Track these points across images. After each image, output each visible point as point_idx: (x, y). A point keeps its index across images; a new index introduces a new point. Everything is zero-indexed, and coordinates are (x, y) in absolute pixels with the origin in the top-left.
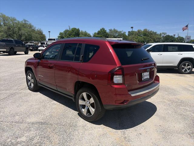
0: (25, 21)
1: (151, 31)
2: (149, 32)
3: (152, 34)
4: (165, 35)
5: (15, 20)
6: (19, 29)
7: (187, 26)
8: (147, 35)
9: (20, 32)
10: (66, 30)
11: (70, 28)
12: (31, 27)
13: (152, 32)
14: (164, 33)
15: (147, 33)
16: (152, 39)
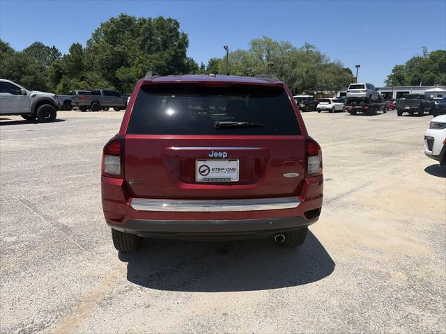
0: (308, 46)
5: (288, 47)
6: (294, 65)
9: (293, 72)
10: (414, 58)
11: (425, 52)
12: (318, 58)
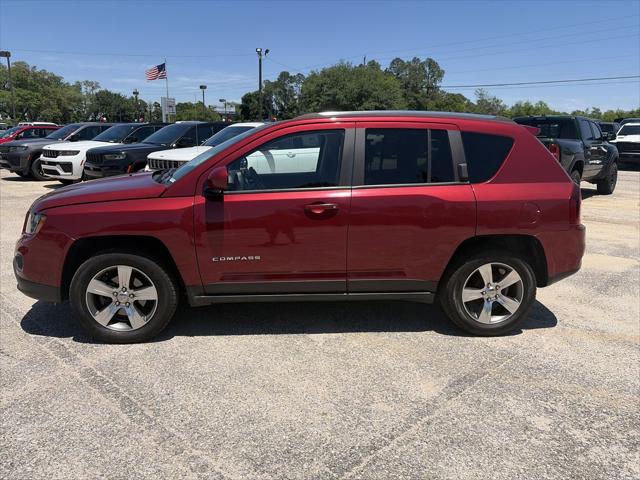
1: (44, 72)
2: (35, 75)
3: (47, 83)
4: (97, 90)
7: (161, 68)
8: (31, 85)
13: (46, 77)
14: (92, 83)
15: (30, 79)
16: (51, 102)
